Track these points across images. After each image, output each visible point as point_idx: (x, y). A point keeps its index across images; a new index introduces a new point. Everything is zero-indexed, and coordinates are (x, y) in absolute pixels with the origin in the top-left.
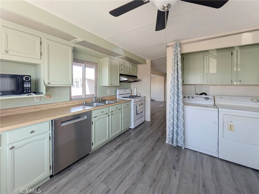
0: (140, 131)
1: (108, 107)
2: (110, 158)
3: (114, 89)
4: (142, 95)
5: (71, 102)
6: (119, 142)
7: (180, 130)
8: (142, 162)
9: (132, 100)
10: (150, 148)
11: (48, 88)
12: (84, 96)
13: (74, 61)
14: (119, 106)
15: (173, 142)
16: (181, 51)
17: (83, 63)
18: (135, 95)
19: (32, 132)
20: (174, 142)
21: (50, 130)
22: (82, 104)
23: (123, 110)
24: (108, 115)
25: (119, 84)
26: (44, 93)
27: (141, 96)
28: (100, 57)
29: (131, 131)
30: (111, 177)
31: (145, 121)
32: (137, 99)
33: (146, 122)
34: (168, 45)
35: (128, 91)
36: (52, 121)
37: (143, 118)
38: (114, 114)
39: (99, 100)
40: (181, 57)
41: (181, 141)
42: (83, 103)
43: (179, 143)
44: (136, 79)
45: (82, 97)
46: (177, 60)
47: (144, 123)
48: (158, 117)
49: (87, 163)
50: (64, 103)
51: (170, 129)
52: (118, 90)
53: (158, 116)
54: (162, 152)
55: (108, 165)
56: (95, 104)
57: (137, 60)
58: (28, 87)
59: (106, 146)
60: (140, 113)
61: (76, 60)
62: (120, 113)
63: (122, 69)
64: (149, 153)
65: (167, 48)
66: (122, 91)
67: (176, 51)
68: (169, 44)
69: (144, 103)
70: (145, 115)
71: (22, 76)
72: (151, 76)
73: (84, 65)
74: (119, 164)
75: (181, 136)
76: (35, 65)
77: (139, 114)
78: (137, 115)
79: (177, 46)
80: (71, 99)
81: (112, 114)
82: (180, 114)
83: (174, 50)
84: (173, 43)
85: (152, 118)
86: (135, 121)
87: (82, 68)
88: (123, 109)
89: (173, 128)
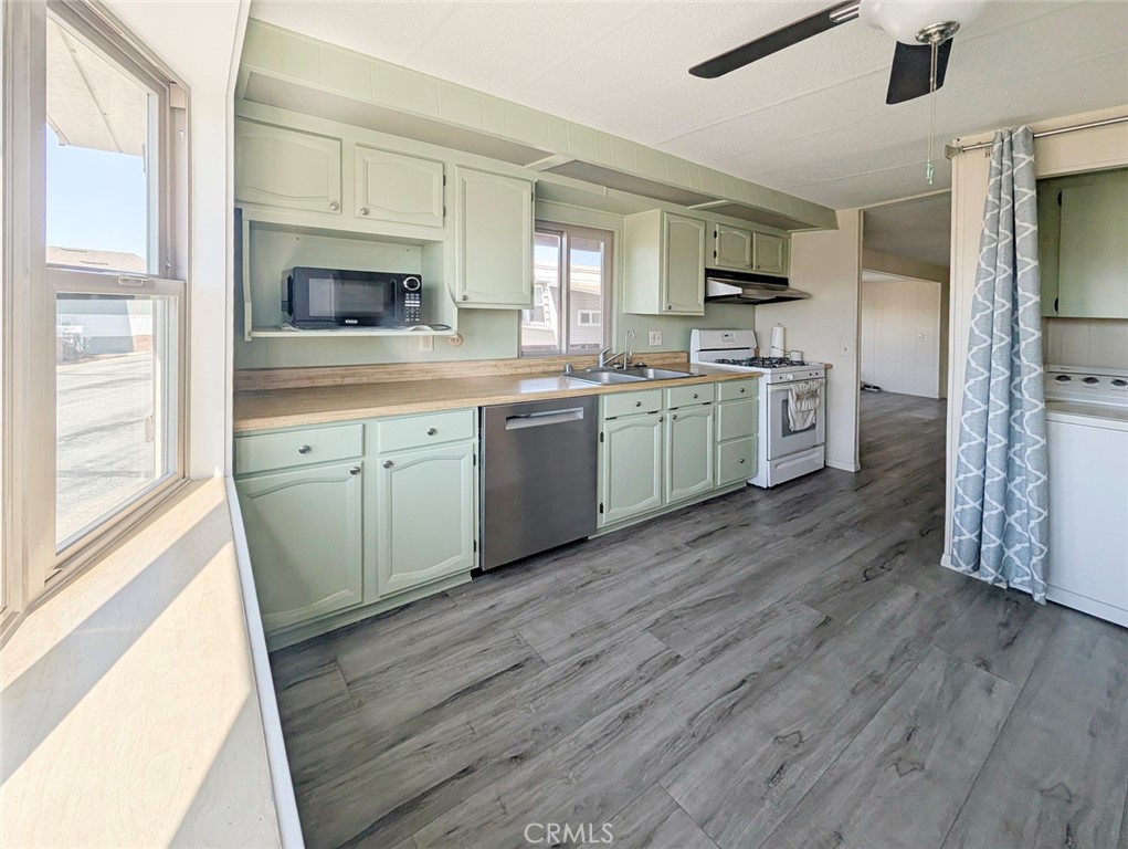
0: (799, 501)
1: (658, 389)
2: (671, 568)
3: (679, 326)
4: (815, 358)
5: (523, 362)
6: (706, 522)
7: (1025, 518)
8: (813, 607)
9: (763, 374)
10: (854, 570)
11: (465, 313)
12: (564, 348)
13: (537, 229)
14: (705, 392)
15: (977, 567)
16: (1034, 166)
17: (562, 232)
18: (778, 354)
19: (432, 433)
20: (983, 562)
21: (474, 435)
22: (559, 372)
23: (720, 407)
24: (658, 416)
25: (703, 310)
26: (455, 327)
27: (806, 360)
28: (623, 211)
29: (757, 495)
30: (680, 624)
31: (825, 466)
32: (788, 374)
33: (831, 472)
34: (960, 144)
35: (741, 338)
36: (480, 408)
37: (818, 453)
38: (681, 419)
39: (618, 363)
40: (1038, 193)
41: (1029, 566)
42: (562, 368)
43: (1014, 573)
44: (784, 290)
45: (558, 348)
46: (1013, 206)
47: (822, 475)
48: (901, 460)
49: (584, 564)
50: (500, 363)
51: (963, 504)
52: (695, 333)
53: (899, 458)
54: (916, 594)
55: (664, 588)
56: (605, 376)
57: (790, 214)
58: (415, 308)
59: (653, 529)
60: (801, 431)
61: (541, 226)
62: (710, 419)
63: (715, 253)
64: (847, 586)
65: (954, 159)
66: (715, 339)
67: (1005, 168)
68: (966, 140)
69: (821, 392)
70: (825, 444)
71: (401, 277)
72: (863, 277)
73: (565, 239)
74: (708, 592)
75: (1027, 545)
76: (423, 245)
77: (795, 432)
78: (787, 438)
79: (1011, 149)
80: (521, 355)
81: (675, 417)
82: (1024, 449)
83: (994, 164)
84: (989, 135)
85: (864, 458)
86: (775, 459)
87: (556, 250)
88: (720, 403)
89: (982, 505)
